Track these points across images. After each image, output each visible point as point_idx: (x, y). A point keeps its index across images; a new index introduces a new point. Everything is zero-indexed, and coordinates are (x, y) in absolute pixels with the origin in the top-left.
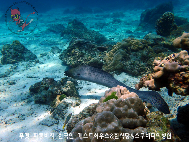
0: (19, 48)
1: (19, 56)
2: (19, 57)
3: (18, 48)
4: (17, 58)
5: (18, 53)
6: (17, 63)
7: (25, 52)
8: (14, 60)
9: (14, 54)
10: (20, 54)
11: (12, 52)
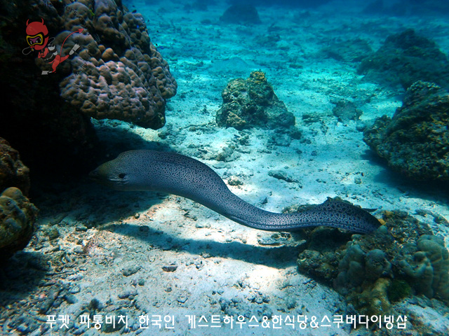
0: (260, 93)
1: (255, 111)
2: (256, 116)
3: (257, 92)
4: (251, 116)
5: (255, 105)
6: (248, 128)
7: (271, 103)
8: (243, 119)
9: (247, 105)
10: (259, 107)
11: (243, 100)
